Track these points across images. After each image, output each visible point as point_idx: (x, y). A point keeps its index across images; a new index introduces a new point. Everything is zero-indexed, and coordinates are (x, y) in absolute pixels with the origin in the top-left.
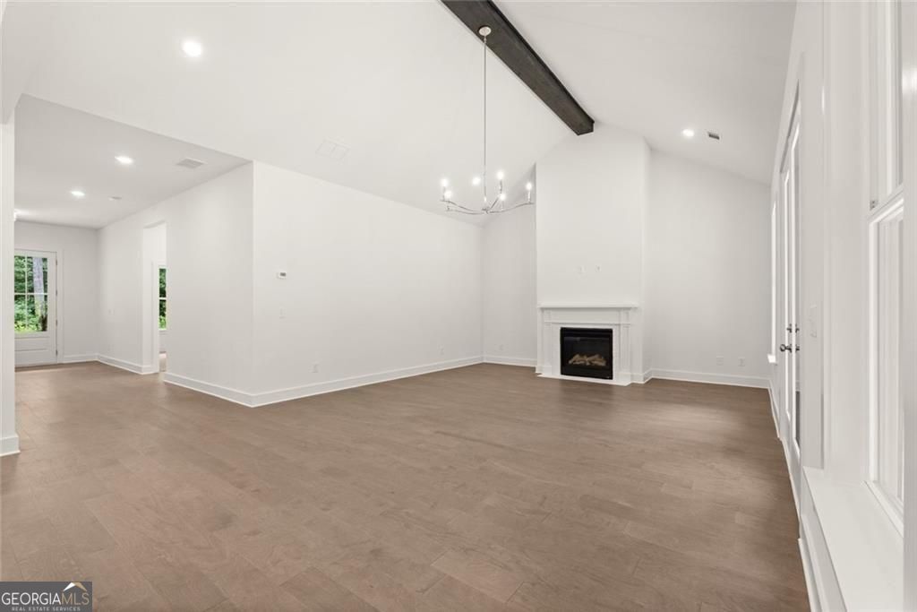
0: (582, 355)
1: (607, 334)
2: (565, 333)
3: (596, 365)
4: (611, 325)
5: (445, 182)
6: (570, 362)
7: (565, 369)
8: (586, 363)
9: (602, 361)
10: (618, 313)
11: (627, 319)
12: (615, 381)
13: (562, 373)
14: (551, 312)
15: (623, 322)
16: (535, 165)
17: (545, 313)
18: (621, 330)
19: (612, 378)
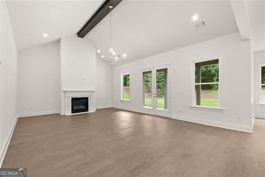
0: (76, 106)
1: (87, 99)
2: (73, 99)
3: (82, 108)
4: (88, 96)
5: (111, 50)
6: (74, 109)
7: (73, 111)
8: (79, 108)
9: (83, 107)
10: (90, 92)
11: (93, 94)
12: (89, 112)
13: (72, 113)
14: (69, 93)
15: (92, 95)
16: (60, 38)
17: (66, 93)
18: (92, 97)
19: (88, 111)
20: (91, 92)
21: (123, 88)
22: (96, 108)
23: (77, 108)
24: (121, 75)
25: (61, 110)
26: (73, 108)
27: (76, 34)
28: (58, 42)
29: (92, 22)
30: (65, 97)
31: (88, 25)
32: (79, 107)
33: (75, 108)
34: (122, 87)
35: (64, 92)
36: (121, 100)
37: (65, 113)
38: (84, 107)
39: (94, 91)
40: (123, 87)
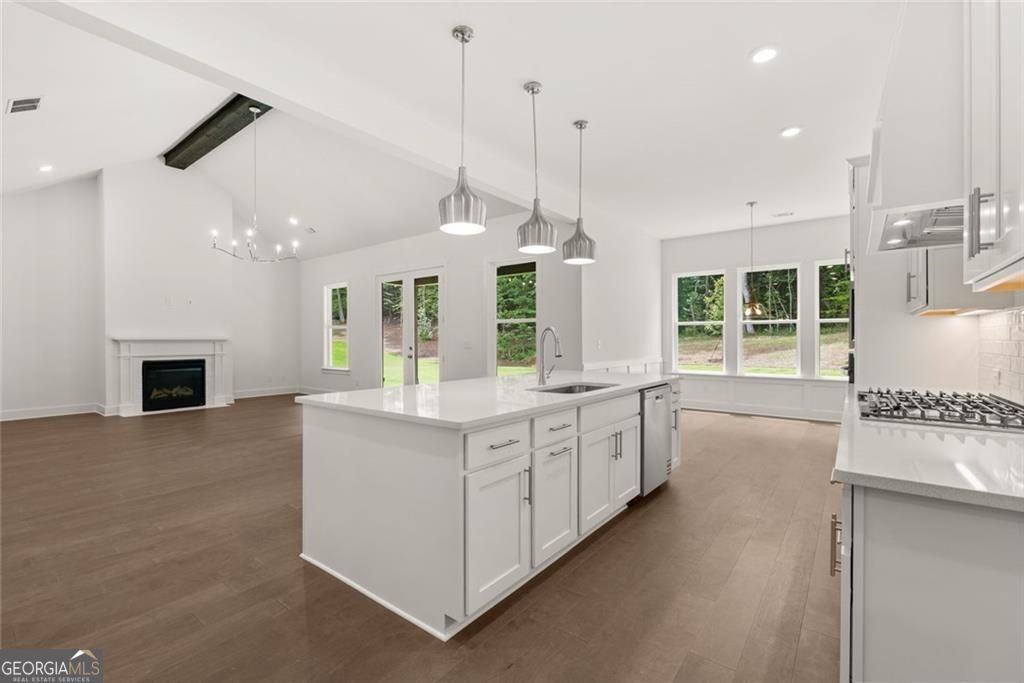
0: (159, 389)
1: (201, 363)
2: (149, 367)
3: (183, 396)
4: (202, 355)
6: (152, 397)
7: (149, 404)
8: (171, 395)
9: (187, 391)
10: (211, 345)
11: (222, 350)
12: (207, 406)
13: (144, 409)
14: (132, 345)
15: (218, 352)
16: (100, 171)
17: (122, 346)
18: (217, 359)
19: (204, 404)
20: (213, 342)
21: (331, 330)
22: (235, 394)
23: (164, 395)
24: (325, 288)
25: (104, 401)
26: (150, 394)
27: (159, 156)
28: (95, 179)
29: (208, 136)
30: (119, 357)
31: (197, 138)
32: (171, 390)
33: (155, 393)
34: (329, 327)
35: (116, 341)
36: (325, 367)
37: (118, 409)
38: (190, 392)
39: (222, 341)
40: (333, 324)
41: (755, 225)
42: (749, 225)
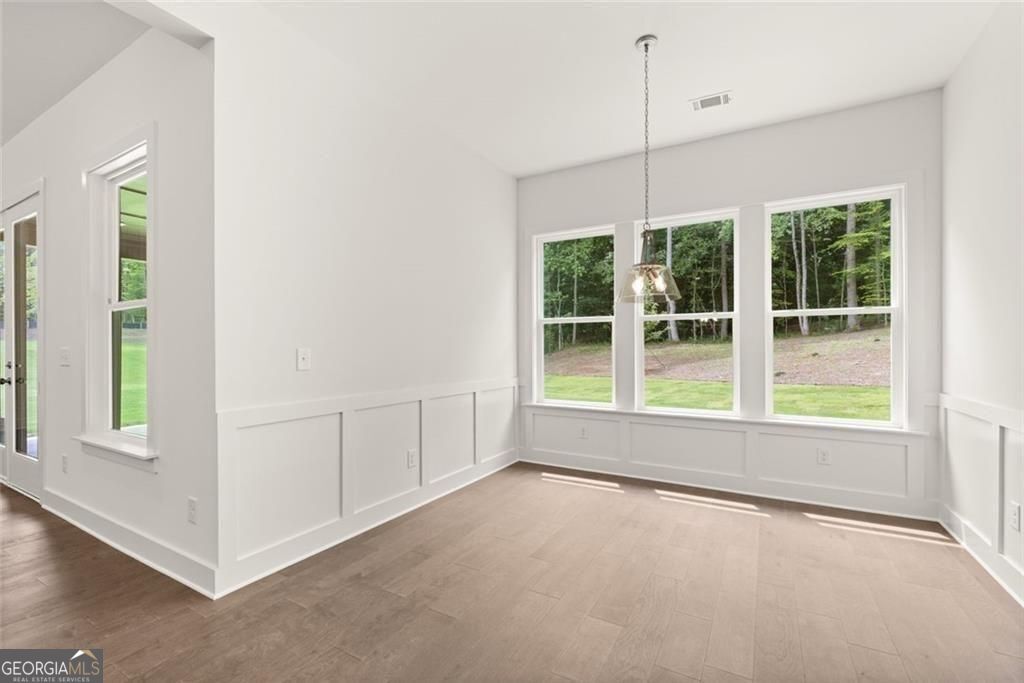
41: (653, 142)
42: (640, 145)
